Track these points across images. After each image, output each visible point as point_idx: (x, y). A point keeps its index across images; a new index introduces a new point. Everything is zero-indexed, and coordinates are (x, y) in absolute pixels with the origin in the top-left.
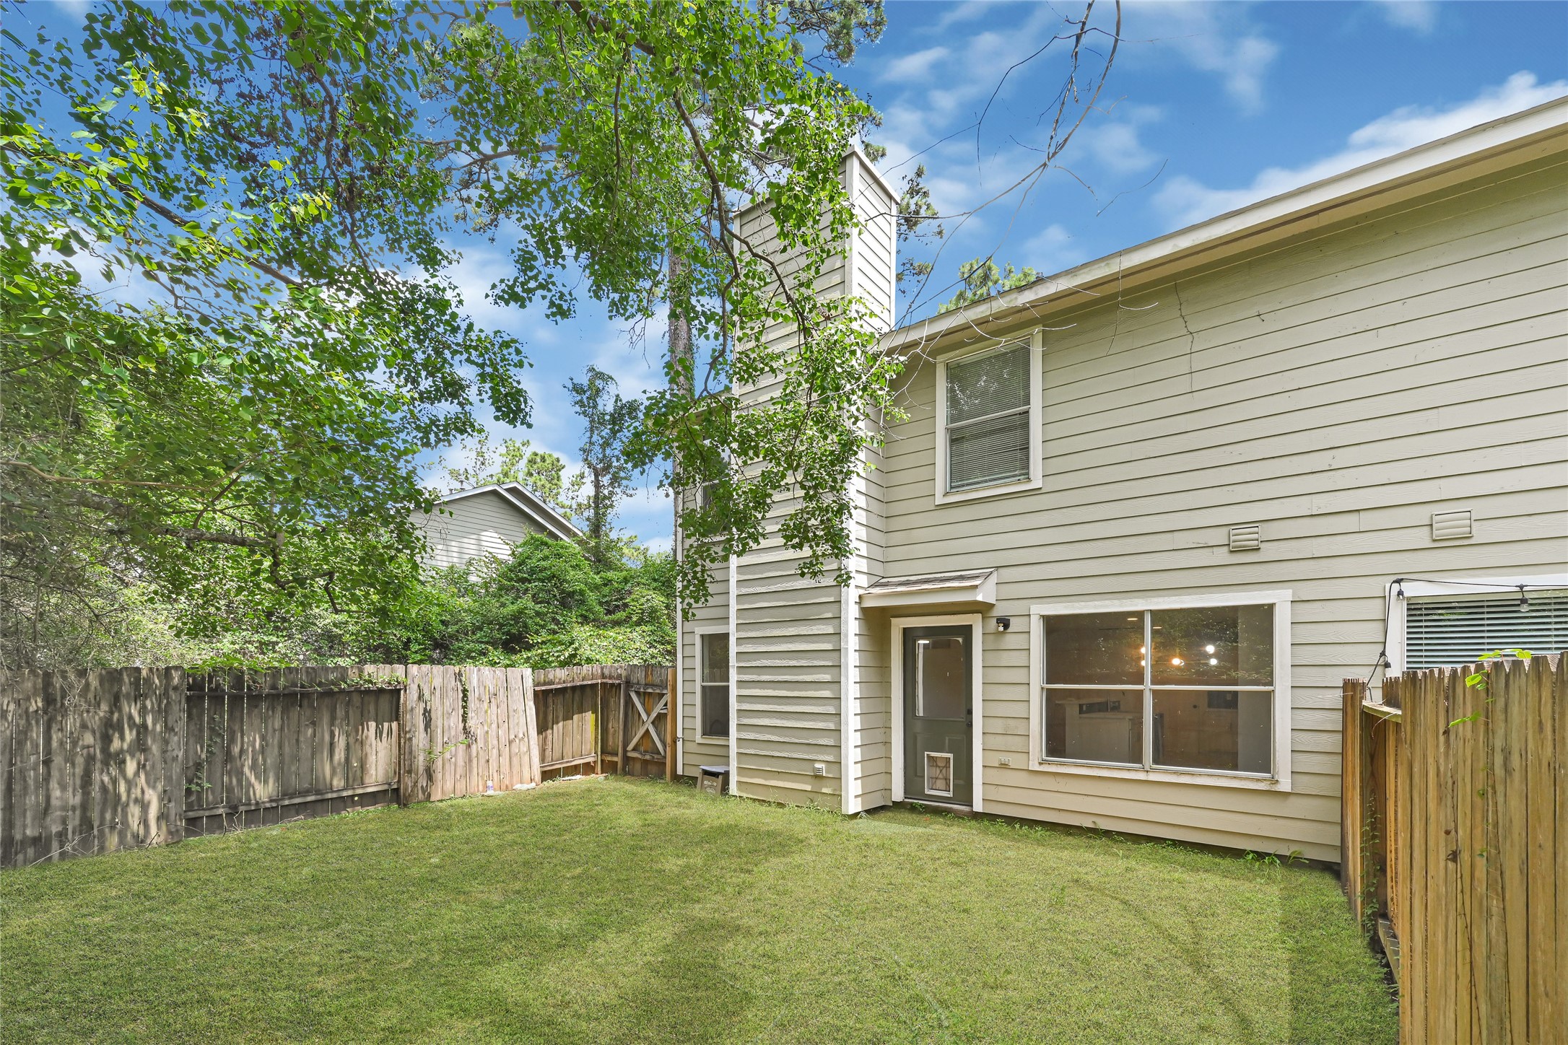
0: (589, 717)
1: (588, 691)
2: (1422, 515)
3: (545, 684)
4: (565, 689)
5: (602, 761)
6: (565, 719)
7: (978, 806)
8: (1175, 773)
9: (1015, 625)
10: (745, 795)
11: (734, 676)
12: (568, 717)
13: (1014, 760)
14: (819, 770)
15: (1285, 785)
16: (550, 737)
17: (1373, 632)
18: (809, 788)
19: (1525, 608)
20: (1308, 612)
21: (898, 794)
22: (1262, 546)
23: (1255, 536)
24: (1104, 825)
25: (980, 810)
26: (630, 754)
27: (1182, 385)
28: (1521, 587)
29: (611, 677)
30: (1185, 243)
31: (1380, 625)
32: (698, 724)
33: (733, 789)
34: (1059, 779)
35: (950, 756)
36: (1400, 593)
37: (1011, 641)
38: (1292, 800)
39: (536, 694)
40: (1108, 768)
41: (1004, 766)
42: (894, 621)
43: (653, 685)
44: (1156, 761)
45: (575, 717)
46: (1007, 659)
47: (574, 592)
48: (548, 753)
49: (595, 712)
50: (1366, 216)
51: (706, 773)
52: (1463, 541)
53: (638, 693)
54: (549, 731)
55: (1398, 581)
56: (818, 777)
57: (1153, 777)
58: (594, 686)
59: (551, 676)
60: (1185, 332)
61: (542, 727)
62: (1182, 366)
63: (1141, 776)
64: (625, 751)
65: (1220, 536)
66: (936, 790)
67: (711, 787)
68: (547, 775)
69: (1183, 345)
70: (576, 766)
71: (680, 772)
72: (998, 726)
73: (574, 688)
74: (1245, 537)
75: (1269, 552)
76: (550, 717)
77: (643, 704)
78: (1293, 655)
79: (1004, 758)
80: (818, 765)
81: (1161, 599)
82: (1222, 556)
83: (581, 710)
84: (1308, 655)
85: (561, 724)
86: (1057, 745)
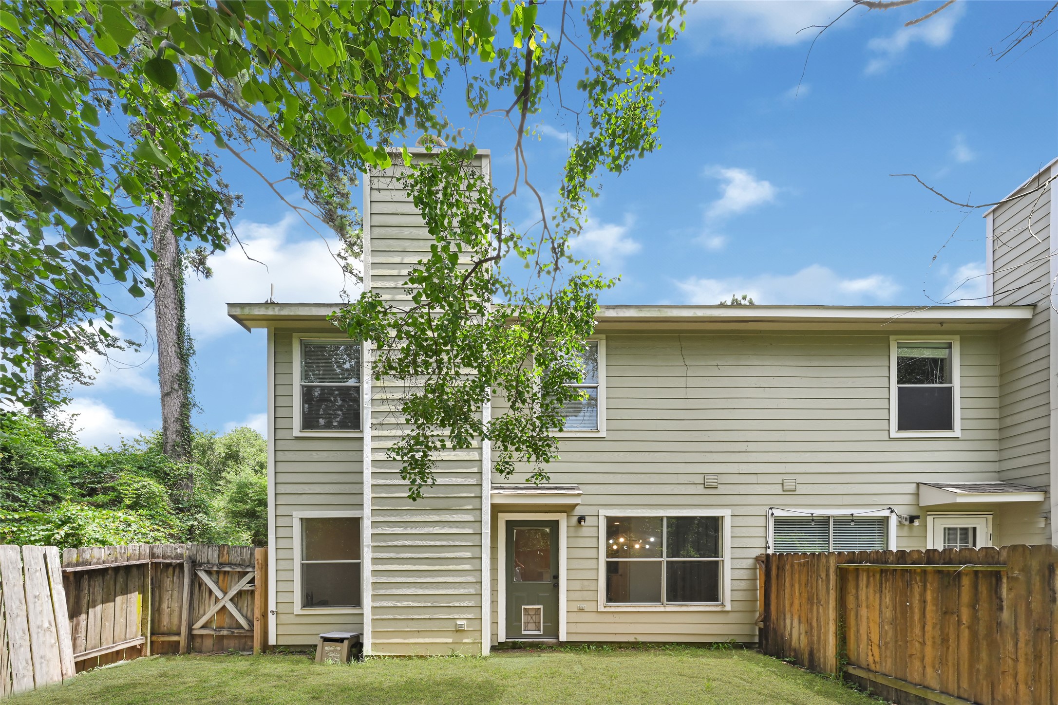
0: (136, 598)
1: (135, 571)
2: (778, 479)
3: (77, 565)
4: (105, 570)
5: (152, 642)
6: (103, 602)
7: (563, 637)
8: (679, 606)
9: (589, 521)
10: (381, 654)
11: (367, 554)
12: (109, 598)
13: (588, 606)
14: (461, 626)
15: (728, 607)
16: (83, 624)
17: (760, 532)
18: (450, 641)
19: (813, 524)
20: (739, 521)
21: (502, 638)
22: (719, 486)
23: (716, 481)
24: (641, 639)
25: (565, 640)
26: (195, 632)
27: (681, 393)
28: (812, 514)
29: (164, 557)
30: (700, 313)
31: (764, 528)
32: (297, 597)
33: (367, 650)
34: (615, 615)
35: (541, 607)
36: (772, 514)
37: (585, 531)
38: (731, 614)
39: (65, 576)
40: (645, 606)
41: (581, 610)
42: (500, 515)
43: (230, 564)
44: (669, 600)
45: (118, 599)
46: (582, 542)
47: (38, 469)
48: (81, 641)
49: (143, 592)
50: (761, 331)
51: (326, 640)
52: (792, 492)
53: (209, 573)
54: (83, 616)
55: (771, 509)
56: (459, 630)
57: (668, 609)
58: (141, 567)
59: (87, 556)
60: (683, 364)
61: (74, 613)
62: (681, 382)
63: (662, 609)
64: (190, 629)
65: (699, 479)
66: (529, 631)
67: (333, 651)
68: (81, 666)
69: (681, 371)
70: (118, 652)
71: (272, 641)
72: (577, 585)
73: (117, 569)
74: (711, 481)
75: (722, 489)
76: (85, 602)
77: (217, 583)
78: (731, 543)
79: (582, 605)
80: (459, 622)
81: (672, 511)
82: (700, 490)
83: (125, 591)
84: (739, 543)
85: (99, 608)
86: (613, 595)
